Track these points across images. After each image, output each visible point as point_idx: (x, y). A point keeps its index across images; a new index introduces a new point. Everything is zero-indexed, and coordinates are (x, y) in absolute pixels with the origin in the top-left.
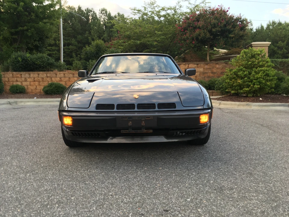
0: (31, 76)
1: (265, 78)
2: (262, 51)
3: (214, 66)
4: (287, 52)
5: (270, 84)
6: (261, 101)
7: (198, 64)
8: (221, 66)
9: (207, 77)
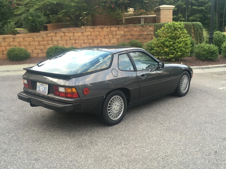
1: (185, 47)
3: (132, 29)
4: (174, 2)
7: (119, 28)
8: (138, 29)
9: (127, 39)
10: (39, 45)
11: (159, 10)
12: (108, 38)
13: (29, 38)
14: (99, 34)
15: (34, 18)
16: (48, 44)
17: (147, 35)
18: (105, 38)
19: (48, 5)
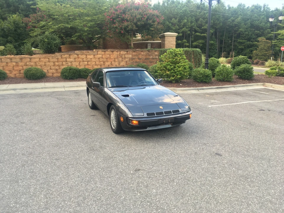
1: (183, 71)
3: (140, 53)
7: (127, 52)
8: (145, 53)
9: (135, 62)
10: (54, 65)
11: (163, 37)
12: (118, 61)
13: (45, 59)
14: (110, 57)
15: (49, 40)
16: (63, 65)
17: (153, 59)
18: (115, 61)
19: (62, 29)
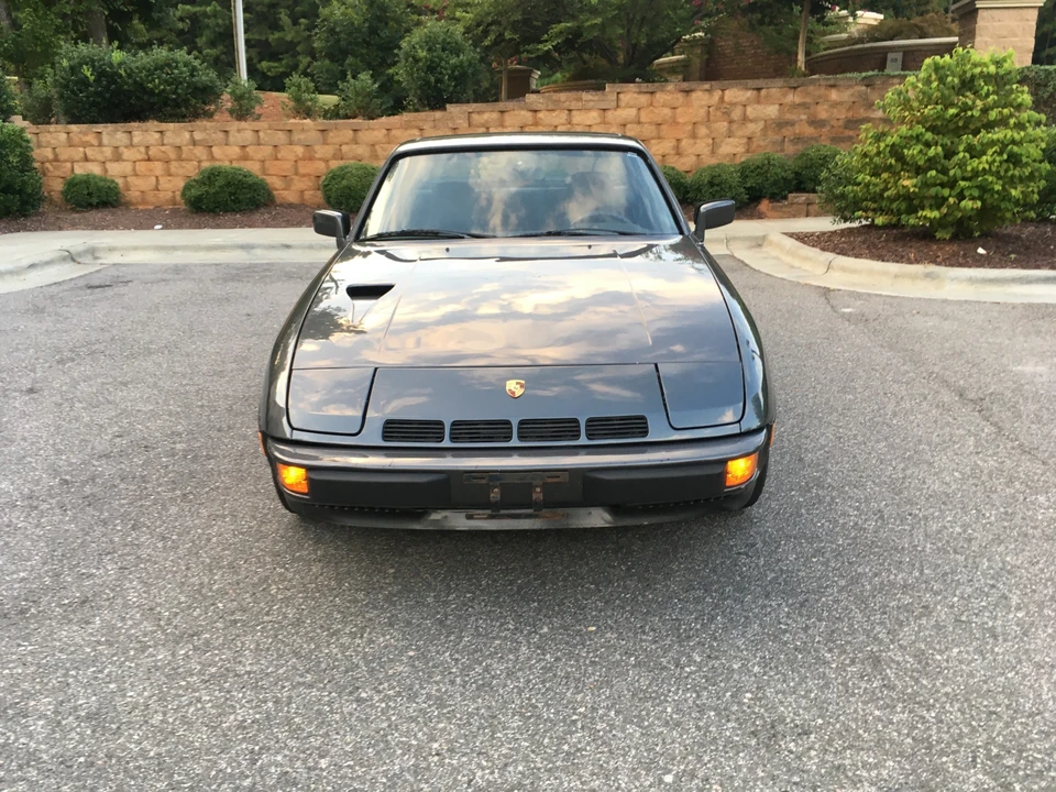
0: (136, 140)
1: (1002, 173)
2: (1004, 60)
5: (1022, 192)
6: (980, 262)
8: (846, 96)
9: (791, 141)
11: (970, 13)
12: (708, 136)
14: (674, 117)
15: (436, 53)
18: (694, 136)
